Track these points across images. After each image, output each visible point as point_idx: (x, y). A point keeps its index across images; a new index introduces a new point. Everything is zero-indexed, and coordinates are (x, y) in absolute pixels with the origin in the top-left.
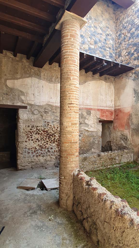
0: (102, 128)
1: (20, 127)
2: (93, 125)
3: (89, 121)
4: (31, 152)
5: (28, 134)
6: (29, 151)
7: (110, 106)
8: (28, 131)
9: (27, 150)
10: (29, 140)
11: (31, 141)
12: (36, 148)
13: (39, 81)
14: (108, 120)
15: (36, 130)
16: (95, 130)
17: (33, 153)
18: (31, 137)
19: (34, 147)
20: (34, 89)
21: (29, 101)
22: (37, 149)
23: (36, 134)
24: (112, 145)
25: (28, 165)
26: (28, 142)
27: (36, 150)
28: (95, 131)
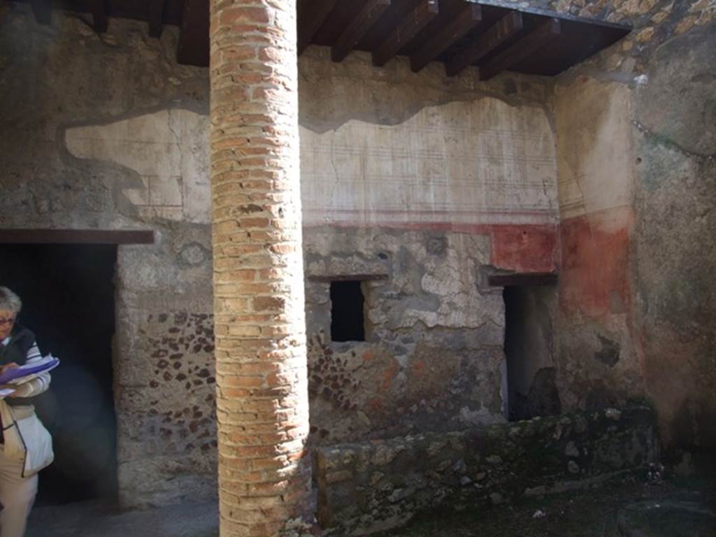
0: (504, 311)
1: (124, 323)
2: (460, 301)
3: (441, 280)
4: (179, 428)
5: (160, 351)
6: (167, 426)
7: (540, 208)
8: (161, 340)
9: (158, 420)
10: (167, 377)
11: (174, 382)
12: (200, 410)
13: (200, 123)
14: (532, 270)
15: (194, 333)
16: (473, 321)
17: (185, 436)
18: (177, 366)
19: (191, 407)
20: (182, 157)
21: (162, 210)
22: (205, 415)
23: (197, 349)
24: (559, 384)
25: (165, 488)
26: (162, 386)
27: (200, 419)
28: (471, 326)
